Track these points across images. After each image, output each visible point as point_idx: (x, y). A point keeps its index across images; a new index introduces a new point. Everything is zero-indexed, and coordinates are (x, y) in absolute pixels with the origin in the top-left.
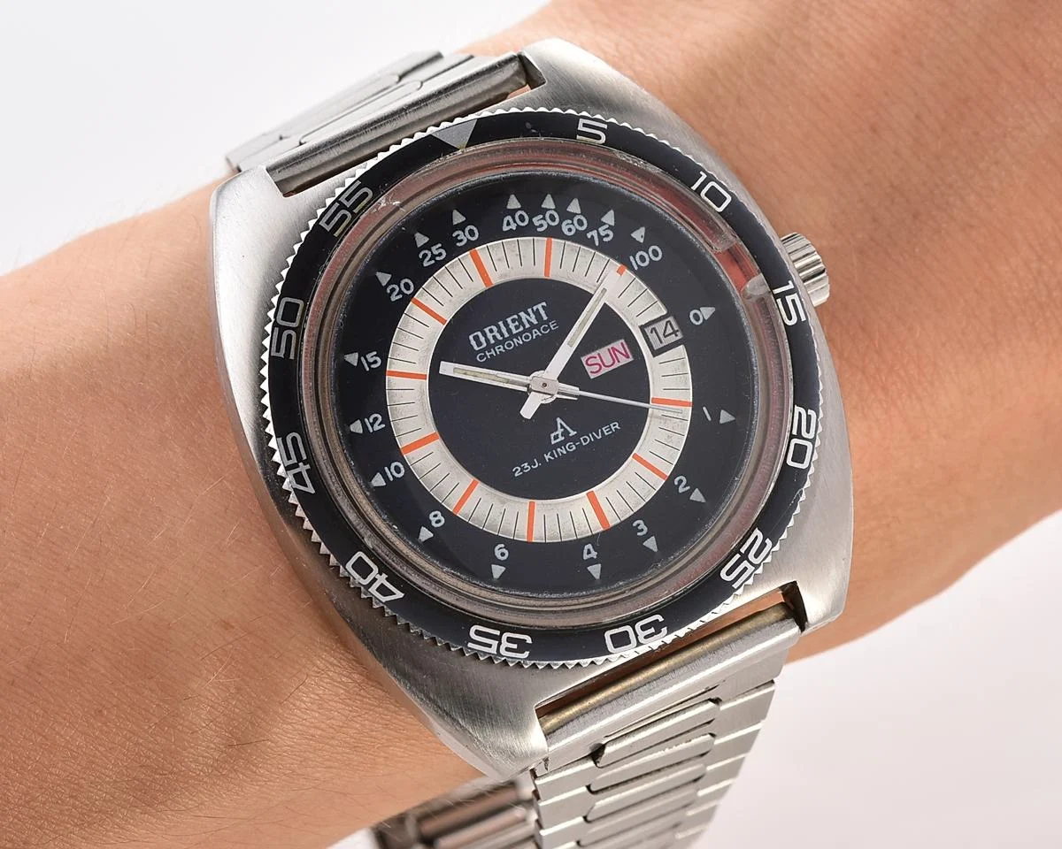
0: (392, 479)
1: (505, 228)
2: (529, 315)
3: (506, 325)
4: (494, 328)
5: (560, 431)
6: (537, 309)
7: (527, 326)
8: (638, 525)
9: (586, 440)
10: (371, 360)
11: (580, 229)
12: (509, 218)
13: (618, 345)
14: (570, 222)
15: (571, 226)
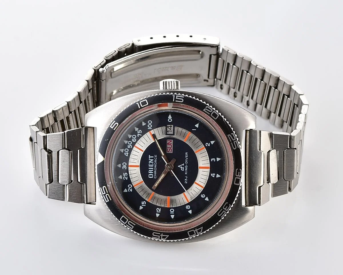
0: (174, 213)
1: (127, 155)
2: (150, 160)
3: (150, 167)
4: (150, 170)
5: (181, 167)
6: (150, 158)
7: (153, 162)
8: (212, 160)
9: (186, 162)
10: (143, 204)
11: (135, 137)
12: (125, 153)
13: (168, 142)
14: (133, 139)
15: (134, 139)
